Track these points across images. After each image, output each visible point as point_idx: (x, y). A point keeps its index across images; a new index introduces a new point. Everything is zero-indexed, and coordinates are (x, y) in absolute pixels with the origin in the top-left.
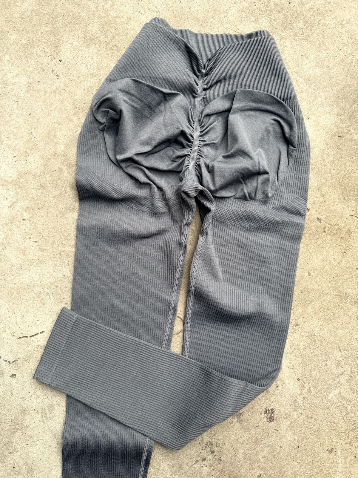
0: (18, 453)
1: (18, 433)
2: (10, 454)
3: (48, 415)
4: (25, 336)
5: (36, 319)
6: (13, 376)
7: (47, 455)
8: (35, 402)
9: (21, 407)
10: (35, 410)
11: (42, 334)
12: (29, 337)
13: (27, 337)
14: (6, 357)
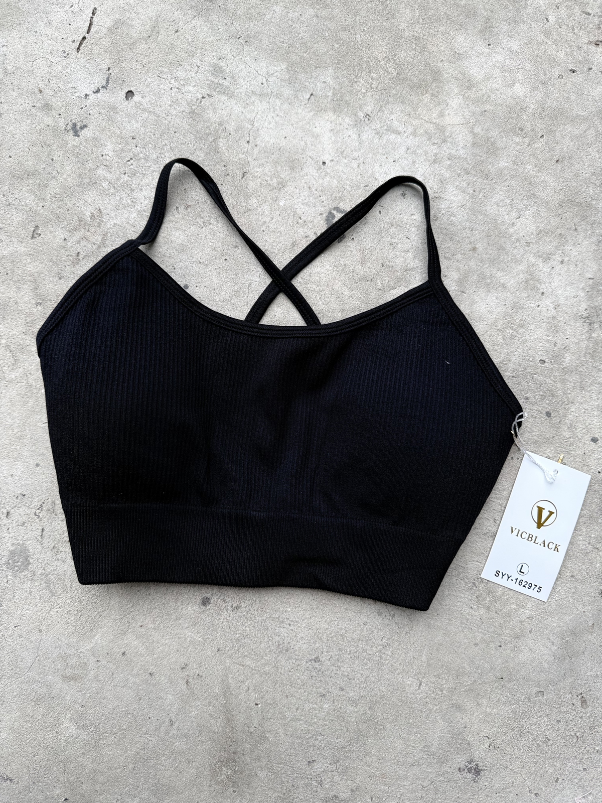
0: (252, 163)
1: (221, 143)
2: (245, 178)
3: (227, 83)
4: (81, 38)
5: (67, 7)
6: (130, 94)
7: (286, 123)
8: (191, 88)
9: (184, 113)
10: (203, 98)
11: (98, 12)
12: (86, 35)
13: (84, 38)
14: (93, 86)
